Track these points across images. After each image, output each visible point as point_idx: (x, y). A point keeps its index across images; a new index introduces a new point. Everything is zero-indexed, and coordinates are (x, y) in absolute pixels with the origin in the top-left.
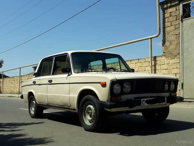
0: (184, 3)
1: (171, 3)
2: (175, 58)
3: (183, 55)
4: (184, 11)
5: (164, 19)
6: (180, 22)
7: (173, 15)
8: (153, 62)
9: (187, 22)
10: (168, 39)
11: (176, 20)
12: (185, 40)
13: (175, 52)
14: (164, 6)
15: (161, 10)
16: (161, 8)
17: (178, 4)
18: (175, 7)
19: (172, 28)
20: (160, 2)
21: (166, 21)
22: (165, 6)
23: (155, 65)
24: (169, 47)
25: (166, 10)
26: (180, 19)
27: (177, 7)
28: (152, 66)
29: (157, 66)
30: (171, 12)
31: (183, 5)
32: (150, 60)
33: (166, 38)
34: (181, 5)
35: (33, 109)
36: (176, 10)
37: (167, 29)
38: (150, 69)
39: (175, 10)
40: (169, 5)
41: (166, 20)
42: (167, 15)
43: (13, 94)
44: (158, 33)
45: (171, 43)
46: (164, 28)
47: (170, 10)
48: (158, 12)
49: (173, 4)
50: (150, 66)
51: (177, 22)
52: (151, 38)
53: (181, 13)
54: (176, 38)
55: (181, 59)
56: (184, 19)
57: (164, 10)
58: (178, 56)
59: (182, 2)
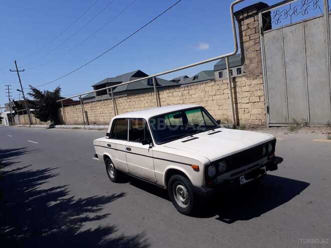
0: (263, 12)
1: (248, 13)
2: (258, 79)
3: (266, 74)
4: (264, 21)
5: (241, 32)
6: (261, 35)
7: (251, 27)
8: (232, 84)
9: (268, 35)
10: (248, 57)
11: (256, 33)
12: (268, 56)
13: (257, 72)
14: (239, 17)
15: (236, 22)
16: (236, 20)
17: (257, 14)
18: (253, 18)
19: (252, 43)
20: (234, 12)
21: (244, 35)
22: (241, 17)
23: (235, 88)
24: (249, 66)
25: (242, 22)
26: (260, 32)
27: (256, 17)
28: (231, 88)
29: (237, 89)
30: (248, 24)
31: (263, 14)
32: (228, 82)
33: (245, 55)
34: (260, 15)
35: (112, 172)
36: (255, 21)
37: (246, 45)
38: (229, 92)
39: (253, 20)
40: (245, 15)
41: (243, 33)
42: (243, 28)
43: (78, 124)
44: (235, 50)
45: (251, 61)
46: (242, 43)
47: (246, 22)
48: (233, 25)
49: (250, 14)
50: (229, 88)
51: (257, 36)
52: (227, 57)
53: (261, 25)
54: (257, 55)
55: (264, 78)
56: (264, 32)
57: (240, 21)
58: (261, 76)
59: (261, 10)
